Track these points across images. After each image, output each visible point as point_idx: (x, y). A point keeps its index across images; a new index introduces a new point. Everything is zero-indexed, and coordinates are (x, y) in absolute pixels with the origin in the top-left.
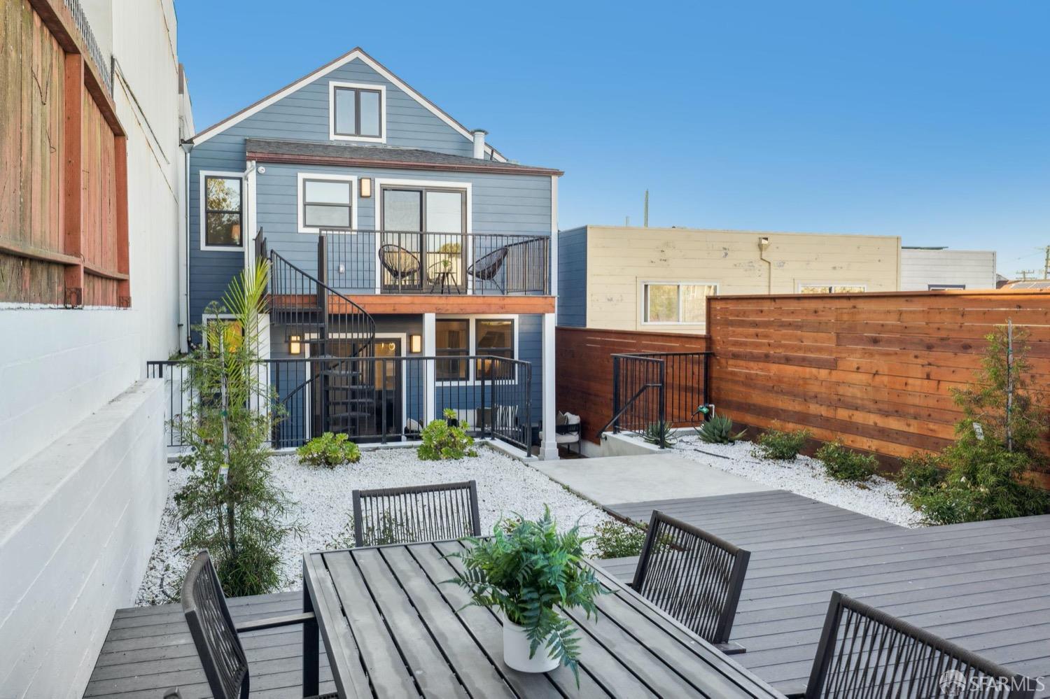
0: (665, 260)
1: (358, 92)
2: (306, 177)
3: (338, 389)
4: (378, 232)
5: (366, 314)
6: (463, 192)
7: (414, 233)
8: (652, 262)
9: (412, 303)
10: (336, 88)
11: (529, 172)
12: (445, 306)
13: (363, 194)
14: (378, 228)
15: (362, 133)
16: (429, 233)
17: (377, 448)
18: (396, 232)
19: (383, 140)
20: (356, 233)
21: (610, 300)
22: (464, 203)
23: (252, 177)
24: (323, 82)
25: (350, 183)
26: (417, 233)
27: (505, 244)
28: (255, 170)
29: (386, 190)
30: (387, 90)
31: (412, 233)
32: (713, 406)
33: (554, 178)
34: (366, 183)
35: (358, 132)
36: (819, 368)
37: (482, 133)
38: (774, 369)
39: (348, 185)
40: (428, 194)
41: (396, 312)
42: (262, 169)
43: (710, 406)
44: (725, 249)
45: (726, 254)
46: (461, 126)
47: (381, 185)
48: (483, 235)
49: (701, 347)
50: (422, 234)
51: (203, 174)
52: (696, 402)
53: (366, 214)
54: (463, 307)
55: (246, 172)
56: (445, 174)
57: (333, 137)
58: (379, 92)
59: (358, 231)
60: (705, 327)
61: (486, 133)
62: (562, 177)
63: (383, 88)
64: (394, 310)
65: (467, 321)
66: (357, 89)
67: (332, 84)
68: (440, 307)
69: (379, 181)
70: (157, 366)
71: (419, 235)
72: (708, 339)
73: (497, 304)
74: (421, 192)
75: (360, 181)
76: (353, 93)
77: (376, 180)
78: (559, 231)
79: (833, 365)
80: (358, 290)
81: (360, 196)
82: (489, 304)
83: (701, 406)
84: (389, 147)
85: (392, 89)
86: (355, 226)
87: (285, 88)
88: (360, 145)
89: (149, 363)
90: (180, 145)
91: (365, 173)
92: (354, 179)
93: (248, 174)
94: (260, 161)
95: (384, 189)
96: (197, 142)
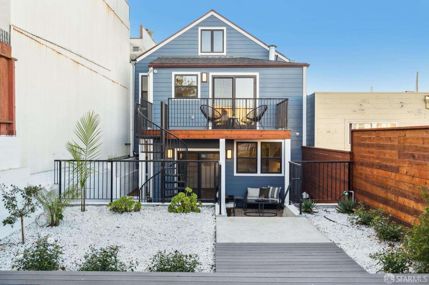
0: (363, 110)
1: (212, 31)
2: (176, 74)
3: (169, 176)
4: (210, 99)
5: (178, 139)
6: (254, 77)
7: (230, 99)
8: (354, 111)
9: (213, 134)
10: (202, 30)
11: (292, 65)
12: (230, 135)
13: (203, 81)
14: (210, 97)
15: (214, 51)
16: (237, 99)
17: (158, 205)
18: (205, 99)
19: (225, 54)
20: (200, 100)
21: (329, 132)
22: (255, 83)
23: (151, 75)
24: (196, 28)
25: (197, 75)
26: (231, 99)
27: (277, 103)
28: (153, 71)
29: (215, 78)
30: (226, 29)
31: (228, 99)
32: (353, 192)
33: (305, 68)
34: (204, 75)
35: (212, 51)
36: (392, 172)
37: (274, 47)
38: (375, 172)
39: (196, 77)
40: (236, 79)
41: (205, 138)
42: (156, 71)
43: (351, 192)
44: (401, 103)
45: (402, 106)
46: (265, 44)
47: (212, 76)
48: (263, 99)
49: (348, 158)
50: (234, 99)
51: (140, 74)
52: (342, 189)
53: (205, 90)
54: (239, 136)
55: (149, 72)
56: (245, 69)
57: (200, 54)
58: (223, 30)
59: (201, 99)
60: (350, 147)
61: (276, 47)
62: (310, 66)
63: (225, 28)
64: (204, 137)
65: (256, 143)
66: (212, 30)
67: (200, 28)
68: (228, 136)
69: (212, 74)
70: (59, 162)
71: (232, 100)
72: (351, 153)
73: (258, 134)
74: (233, 78)
75: (202, 74)
76: (210, 32)
77: (210, 73)
78: (307, 96)
79: (397, 170)
80: (195, 128)
81: (202, 82)
82: (254, 134)
83: (345, 192)
84: (228, 57)
85: (229, 28)
86: (199, 97)
87: (178, 33)
88: (213, 57)
89: (55, 161)
90: (130, 62)
91: (204, 70)
92: (199, 73)
93: (149, 73)
94: (155, 67)
95: (214, 78)
96: (138, 60)
